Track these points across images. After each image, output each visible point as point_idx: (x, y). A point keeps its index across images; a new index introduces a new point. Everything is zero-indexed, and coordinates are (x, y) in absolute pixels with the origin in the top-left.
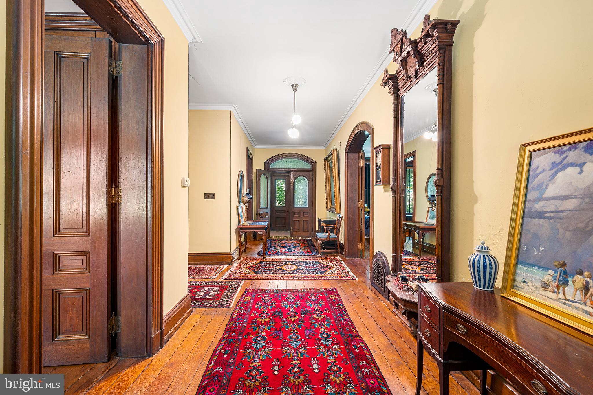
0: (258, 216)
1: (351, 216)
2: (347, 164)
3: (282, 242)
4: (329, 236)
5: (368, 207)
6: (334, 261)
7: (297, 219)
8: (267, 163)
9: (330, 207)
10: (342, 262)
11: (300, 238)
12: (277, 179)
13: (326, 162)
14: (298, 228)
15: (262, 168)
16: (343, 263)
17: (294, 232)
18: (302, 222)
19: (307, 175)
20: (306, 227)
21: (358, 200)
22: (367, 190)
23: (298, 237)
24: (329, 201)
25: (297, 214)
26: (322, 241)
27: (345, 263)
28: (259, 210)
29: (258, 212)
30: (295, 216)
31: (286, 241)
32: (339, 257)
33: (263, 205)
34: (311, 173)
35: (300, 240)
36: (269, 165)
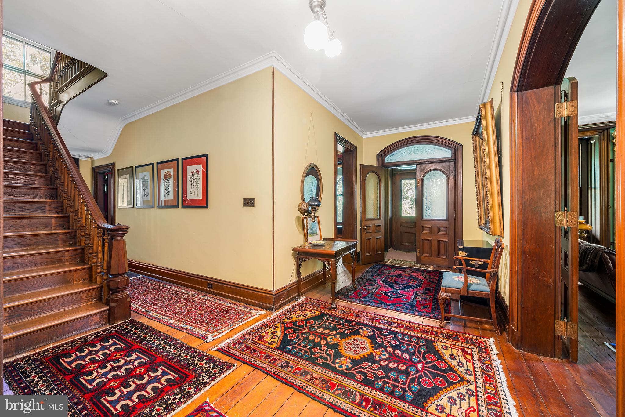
0: (363, 230)
1: (527, 247)
2: (516, 119)
3: (397, 272)
4: (467, 286)
5: (587, 222)
6: (475, 349)
7: (428, 237)
8: (381, 156)
9: (486, 221)
10: (497, 363)
11: (431, 268)
12: (404, 179)
13: (477, 138)
14: (430, 252)
15: (373, 162)
16: (500, 367)
17: (422, 257)
18: (436, 243)
19: (444, 167)
20: (443, 250)
21: (552, 207)
22: (584, 189)
23: (428, 265)
24: (482, 209)
25: (428, 230)
26: (449, 294)
27: (507, 370)
28: (364, 221)
29: (363, 225)
30: (424, 232)
31: (404, 271)
32: (492, 340)
33: (371, 213)
34: (452, 163)
35: (430, 272)
36: (383, 158)
